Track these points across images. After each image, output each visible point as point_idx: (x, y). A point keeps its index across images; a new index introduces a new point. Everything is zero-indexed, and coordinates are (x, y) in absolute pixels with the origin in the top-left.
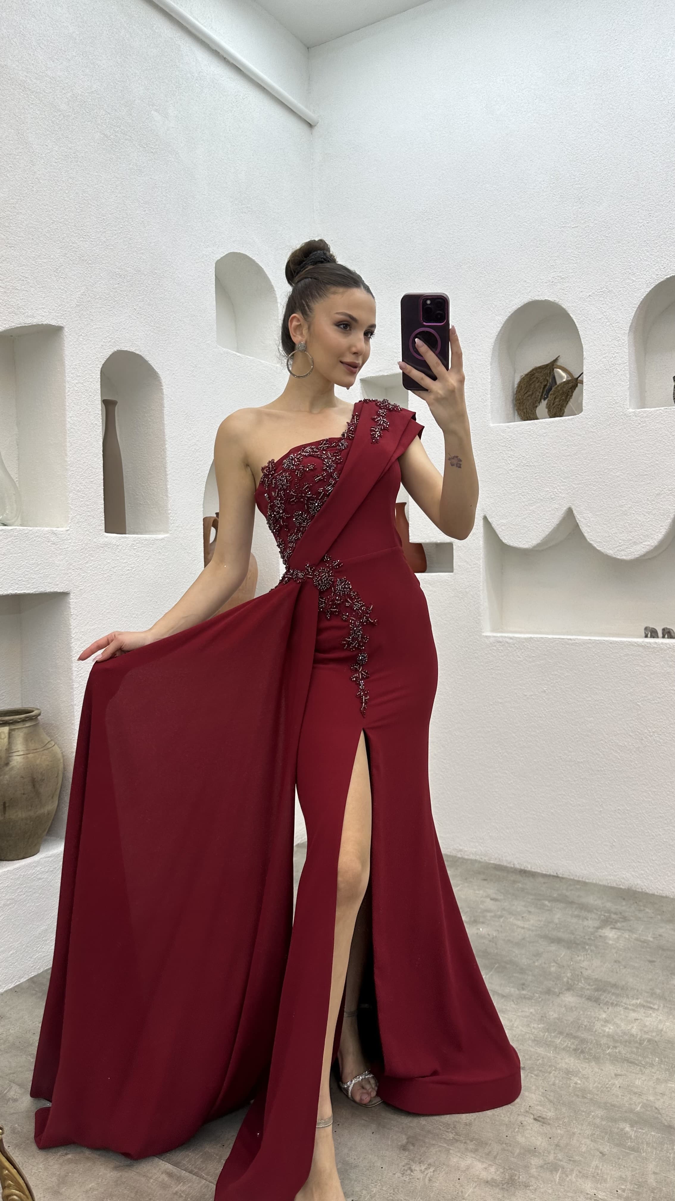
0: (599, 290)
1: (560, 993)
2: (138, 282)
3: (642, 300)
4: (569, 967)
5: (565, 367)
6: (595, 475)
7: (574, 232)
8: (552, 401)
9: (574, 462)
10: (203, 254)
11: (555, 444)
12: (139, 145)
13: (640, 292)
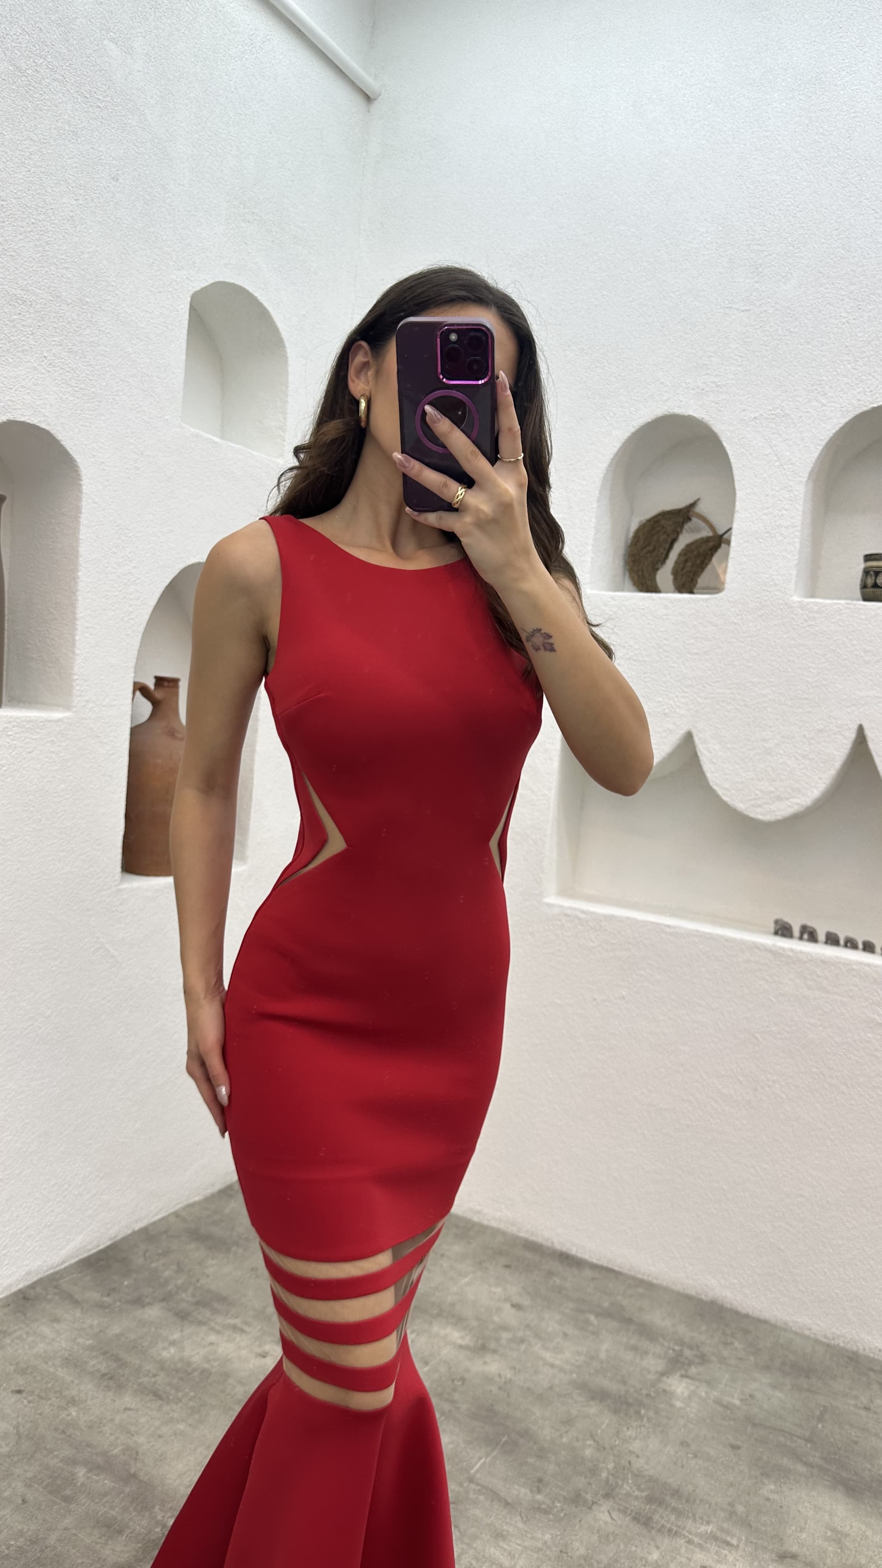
0: (770, 412)
3: (832, 435)
7: (744, 318)
8: (681, 566)
9: (704, 664)
10: (172, 279)
12: (77, 92)
13: (831, 422)
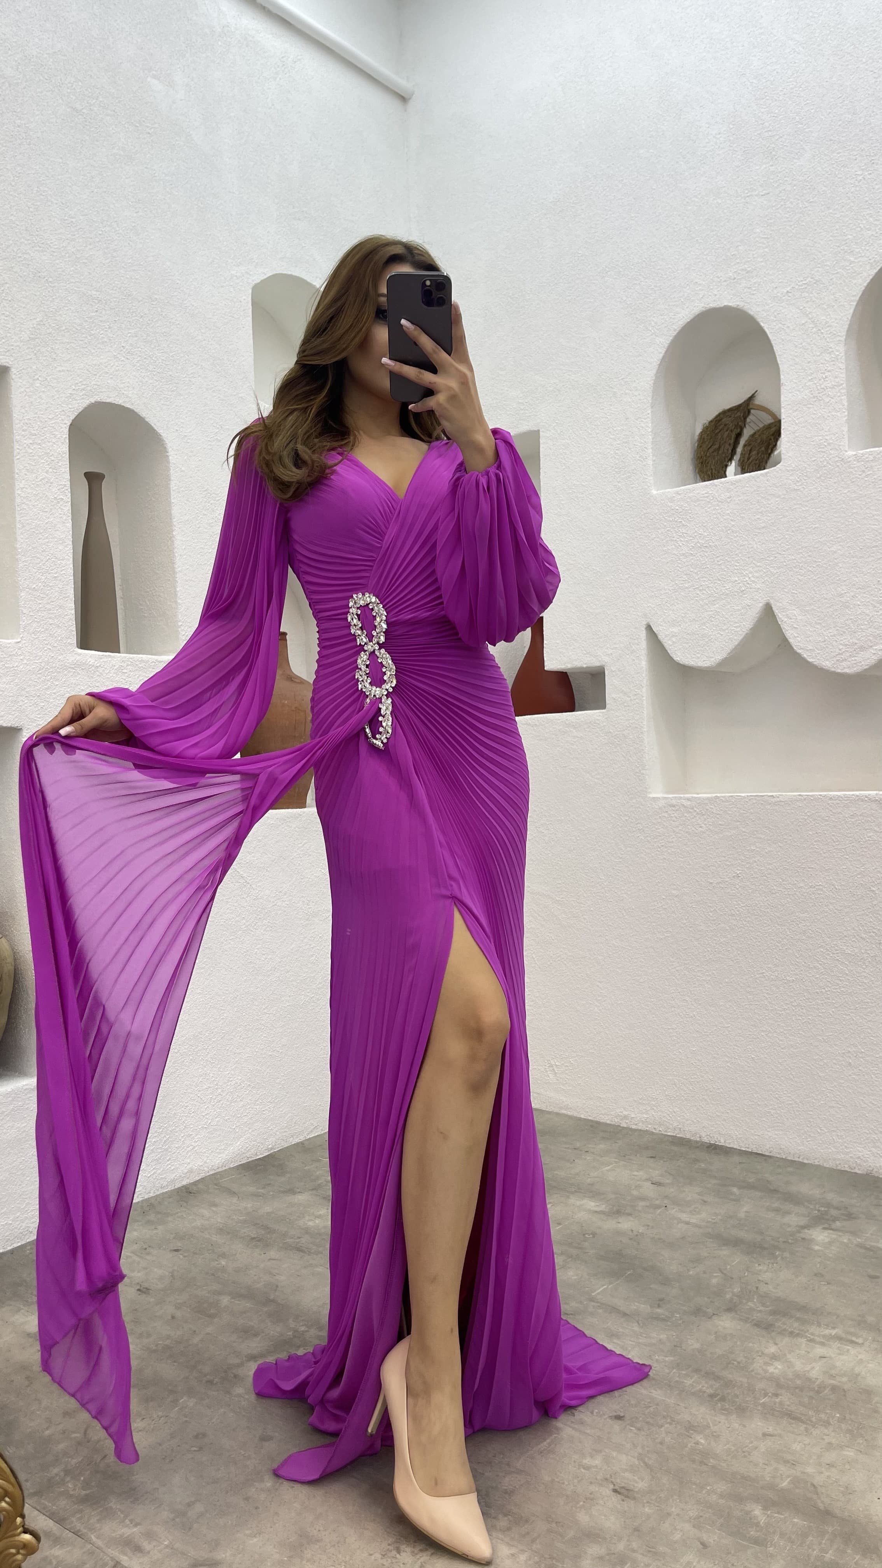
0: (801, 283)
1: (714, 1314)
2: (128, 311)
3: (864, 288)
4: (740, 1278)
5: (766, 406)
6: (801, 553)
7: (765, 202)
8: (747, 456)
9: (772, 535)
10: (231, 274)
11: (744, 511)
12: (128, 122)
13: (861, 277)
